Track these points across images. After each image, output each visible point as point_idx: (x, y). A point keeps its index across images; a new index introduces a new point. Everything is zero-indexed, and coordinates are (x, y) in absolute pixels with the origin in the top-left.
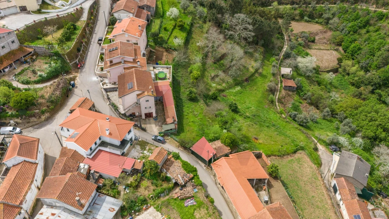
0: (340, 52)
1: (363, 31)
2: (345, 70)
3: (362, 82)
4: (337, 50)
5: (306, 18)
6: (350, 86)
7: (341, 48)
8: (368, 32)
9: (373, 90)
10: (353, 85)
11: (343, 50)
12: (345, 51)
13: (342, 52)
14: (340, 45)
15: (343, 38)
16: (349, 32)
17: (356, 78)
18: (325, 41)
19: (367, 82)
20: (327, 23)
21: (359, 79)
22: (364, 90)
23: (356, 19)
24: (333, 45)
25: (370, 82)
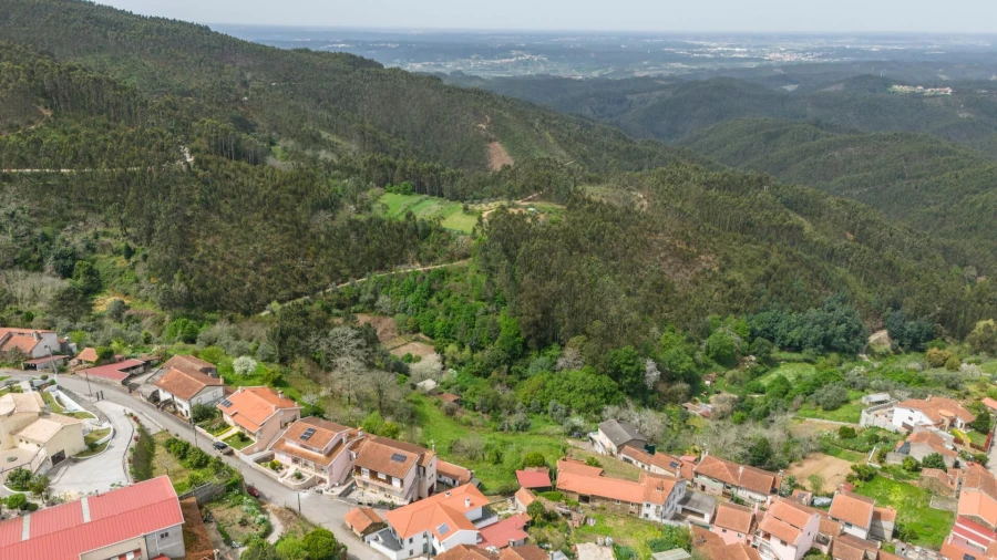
0: (423, 341)
1: (433, 301)
2: (454, 360)
3: (489, 365)
4: (417, 340)
5: (335, 311)
6: (476, 379)
7: (421, 335)
8: (440, 301)
9: (509, 368)
10: (478, 374)
11: (426, 335)
12: (432, 337)
13: (428, 339)
14: (418, 331)
15: (416, 321)
16: (418, 310)
17: (478, 364)
18: (390, 333)
19: (494, 363)
20: (373, 308)
21: (482, 363)
22: (499, 373)
23: (412, 289)
24: (408, 335)
25: (498, 361)
